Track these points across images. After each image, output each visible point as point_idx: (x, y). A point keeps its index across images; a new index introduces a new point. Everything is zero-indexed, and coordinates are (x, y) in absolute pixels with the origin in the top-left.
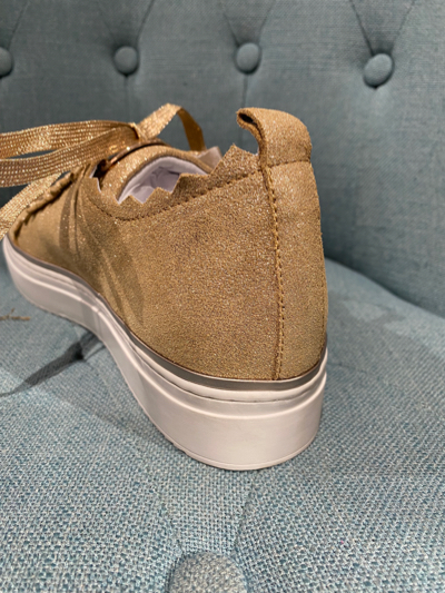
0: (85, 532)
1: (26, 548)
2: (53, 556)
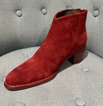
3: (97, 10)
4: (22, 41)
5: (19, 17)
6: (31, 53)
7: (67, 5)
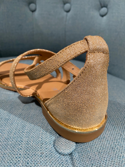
0: (30, 131)
1: (15, 135)
2: (23, 137)
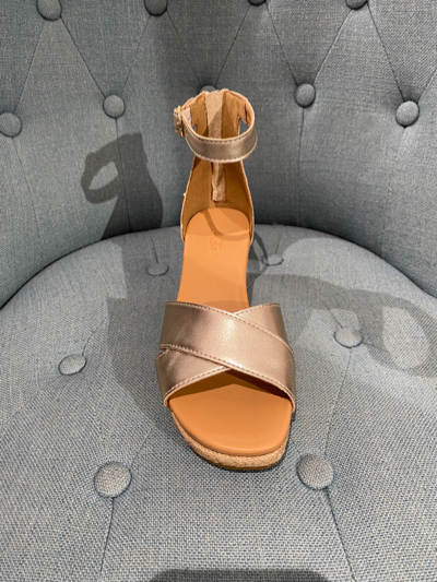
3: (411, 100)
4: (124, 207)
5: (114, 121)
6: (158, 254)
7: (296, 75)
